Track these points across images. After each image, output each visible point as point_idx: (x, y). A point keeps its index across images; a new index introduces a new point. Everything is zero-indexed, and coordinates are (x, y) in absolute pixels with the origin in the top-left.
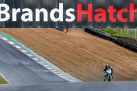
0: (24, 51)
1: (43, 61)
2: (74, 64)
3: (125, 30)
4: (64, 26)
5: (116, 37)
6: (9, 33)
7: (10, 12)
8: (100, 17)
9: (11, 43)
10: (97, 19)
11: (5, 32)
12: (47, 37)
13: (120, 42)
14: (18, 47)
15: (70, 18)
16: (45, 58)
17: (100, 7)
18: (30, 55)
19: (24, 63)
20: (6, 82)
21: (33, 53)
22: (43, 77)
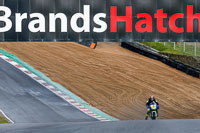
0: (32, 76)
1: (61, 90)
2: (105, 95)
3: (180, 44)
4: (91, 38)
5: (167, 54)
6: (11, 50)
7: (12, 18)
8: (144, 26)
9: (14, 63)
10: (139, 29)
11: (5, 47)
12: (67, 56)
13: (172, 62)
14: (23, 69)
15: (100, 27)
16: (64, 86)
17: (144, 10)
18: (41, 82)
19: (32, 92)
20: (6, 121)
21: (46, 78)
22: (61, 114)
